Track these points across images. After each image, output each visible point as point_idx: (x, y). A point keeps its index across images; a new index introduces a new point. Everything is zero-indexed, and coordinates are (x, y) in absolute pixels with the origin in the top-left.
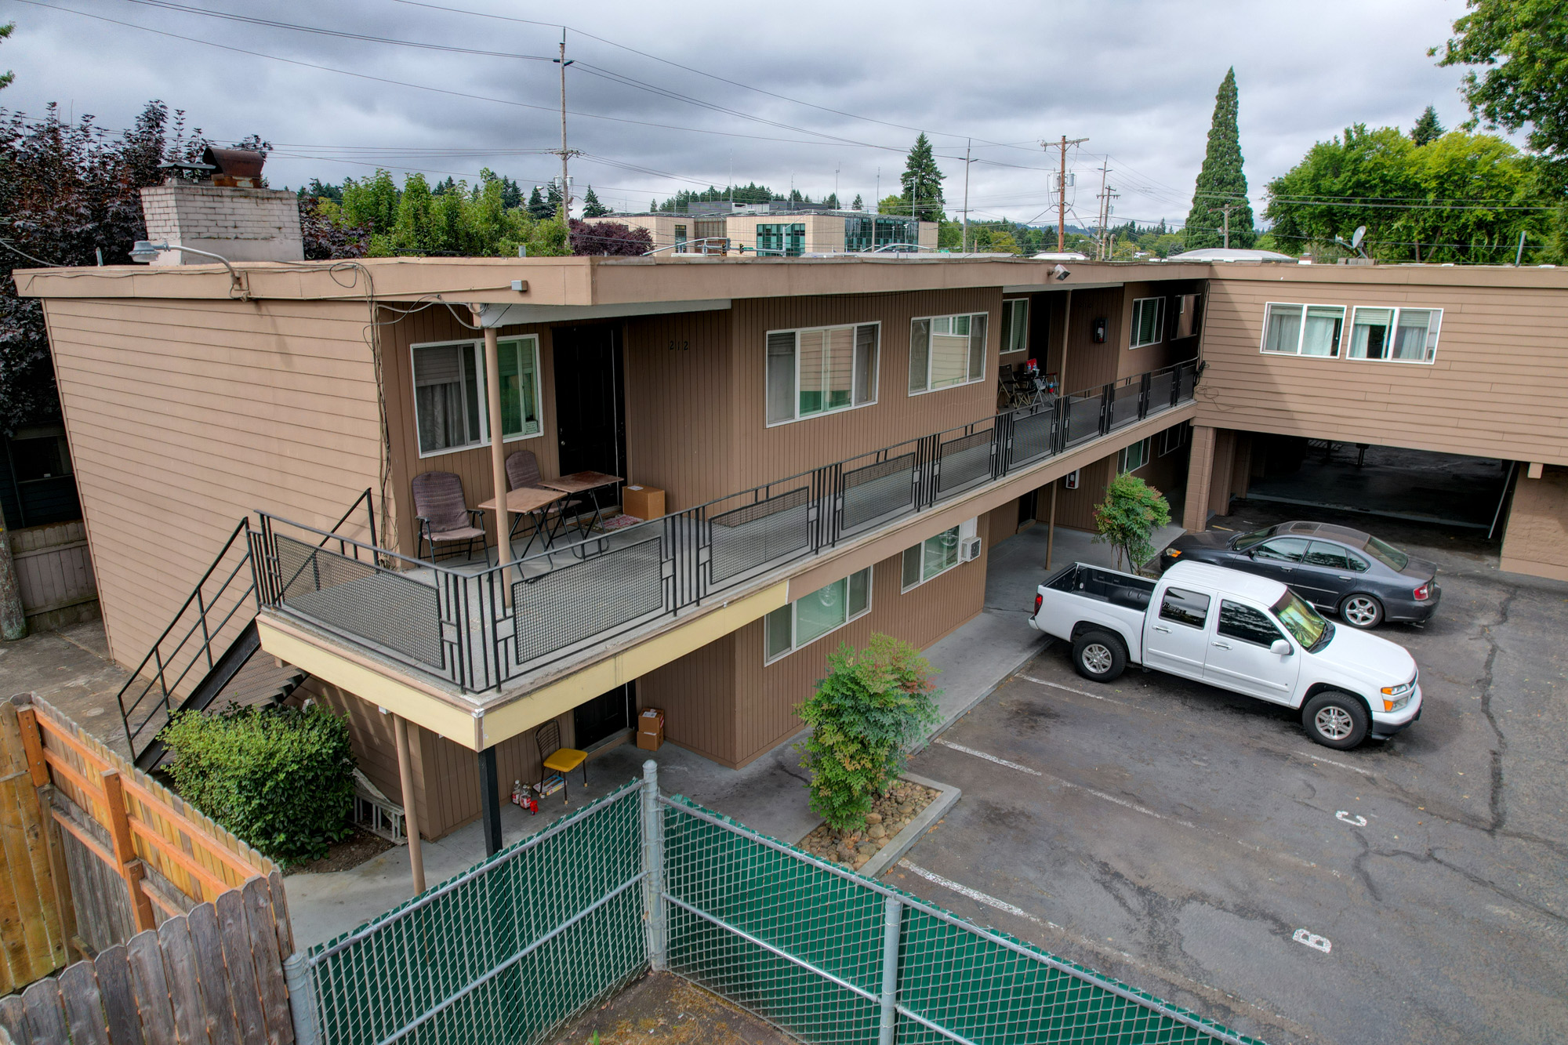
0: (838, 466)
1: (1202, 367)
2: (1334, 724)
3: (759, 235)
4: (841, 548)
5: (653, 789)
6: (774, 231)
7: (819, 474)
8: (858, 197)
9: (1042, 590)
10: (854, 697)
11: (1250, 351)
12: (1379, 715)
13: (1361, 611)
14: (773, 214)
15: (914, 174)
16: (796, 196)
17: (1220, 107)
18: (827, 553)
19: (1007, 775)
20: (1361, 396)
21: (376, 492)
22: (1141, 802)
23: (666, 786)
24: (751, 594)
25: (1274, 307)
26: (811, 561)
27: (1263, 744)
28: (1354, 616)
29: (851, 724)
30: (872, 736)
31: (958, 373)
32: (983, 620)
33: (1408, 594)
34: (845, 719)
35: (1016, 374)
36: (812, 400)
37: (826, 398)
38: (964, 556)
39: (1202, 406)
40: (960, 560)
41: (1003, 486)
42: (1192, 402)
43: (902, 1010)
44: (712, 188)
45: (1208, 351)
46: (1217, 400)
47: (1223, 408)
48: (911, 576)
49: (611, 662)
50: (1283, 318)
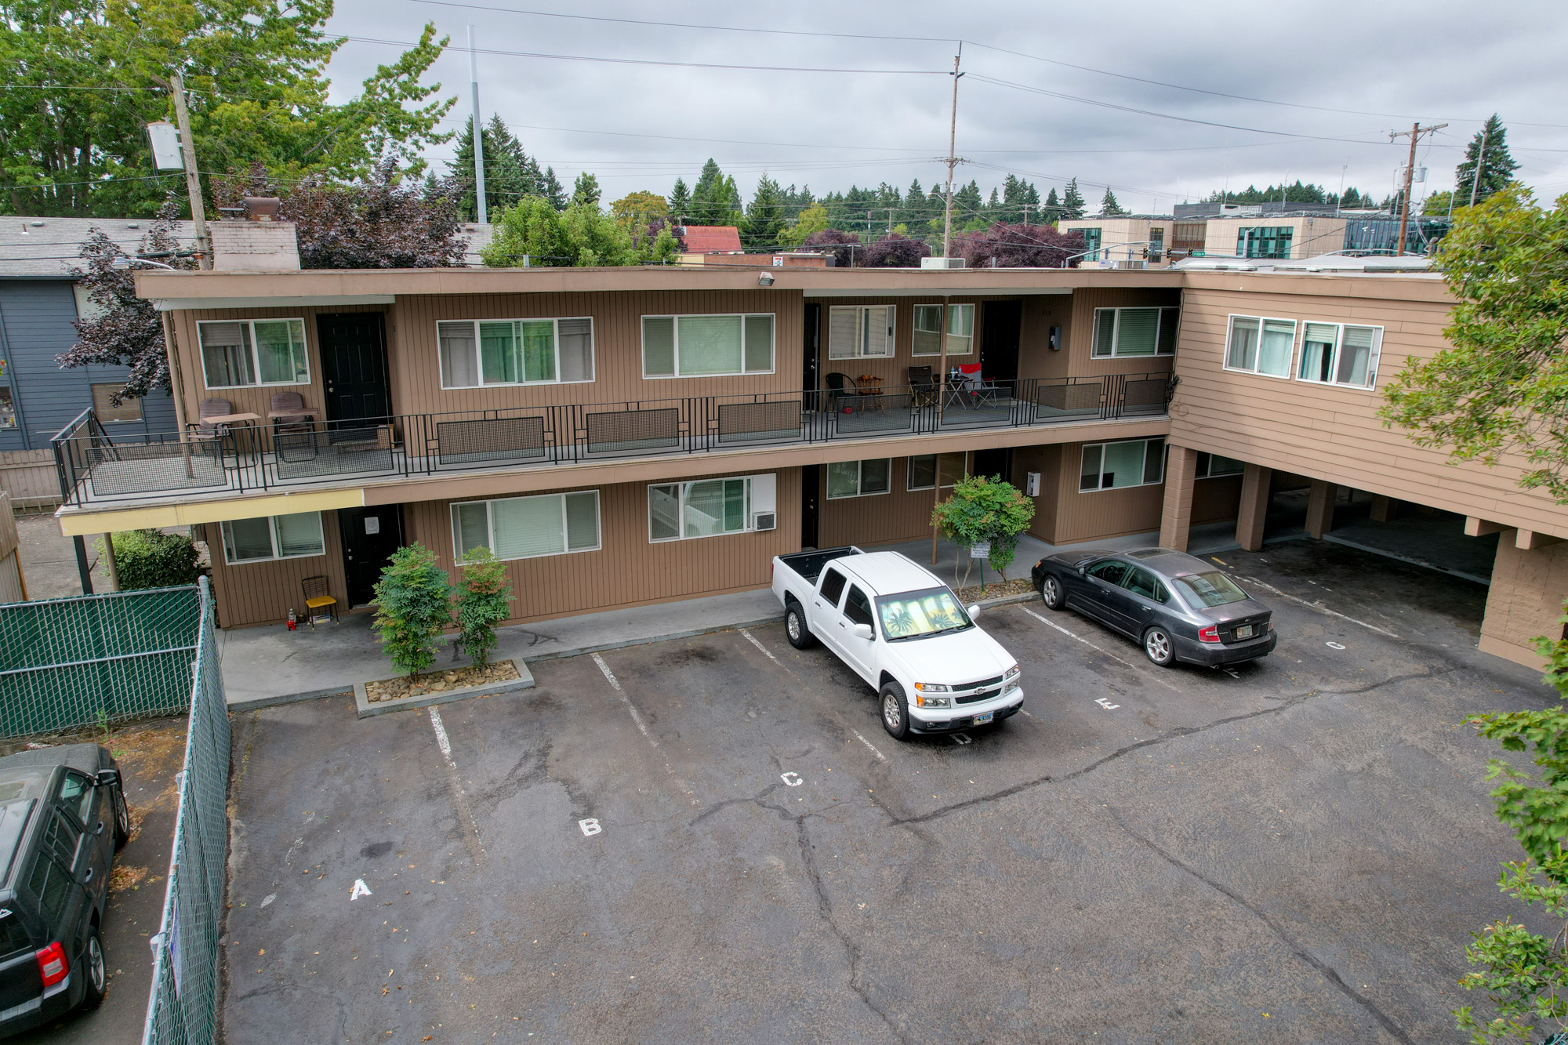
1: (1176, 383)
2: (892, 712)
3: (1240, 238)
6: (1257, 234)
9: (776, 561)
11: (1215, 367)
13: (1159, 646)
20: (1309, 424)
22: (652, 723)
25: (1237, 320)
27: (837, 717)
28: (1154, 650)
31: (729, 364)
38: (750, 526)
39: (1174, 423)
40: (746, 528)
42: (1166, 418)
45: (1180, 365)
46: (1188, 418)
47: (1192, 427)
50: (1244, 333)
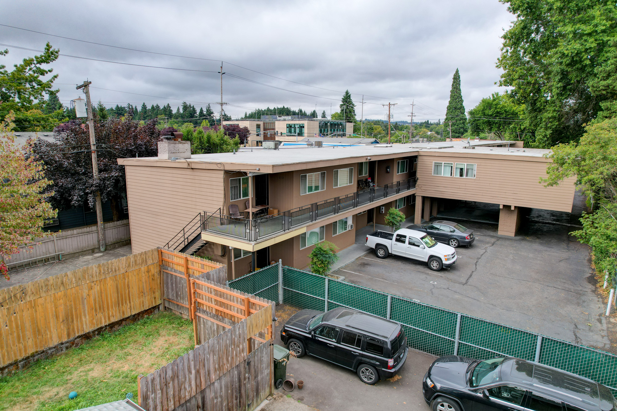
0: (316, 203)
1: (417, 179)
2: (435, 265)
3: (287, 127)
4: (317, 221)
5: (281, 264)
6: (293, 126)
7: (312, 205)
8: (324, 111)
9: (368, 236)
10: (320, 252)
11: (430, 175)
12: (445, 262)
13: (454, 243)
14: (292, 120)
15: (344, 105)
16: (301, 111)
17: (454, 82)
18: (314, 222)
19: (356, 275)
20: (459, 187)
21: (222, 208)
22: (386, 280)
23: (283, 264)
24: (299, 229)
25: (435, 163)
26: (311, 223)
27: (419, 270)
28: (452, 244)
29: (320, 257)
30: (324, 259)
31: (346, 182)
32: (355, 246)
33: (464, 238)
34: (319, 256)
35: (364, 182)
36: (310, 189)
37: (313, 188)
38: (349, 228)
39: (417, 190)
40: (348, 229)
41: (356, 210)
42: (415, 189)
43: (329, 300)
44: (268, 108)
45: (418, 175)
46: (422, 188)
47: (423, 190)
48: (335, 232)
49: (273, 239)
50: (438, 166)
